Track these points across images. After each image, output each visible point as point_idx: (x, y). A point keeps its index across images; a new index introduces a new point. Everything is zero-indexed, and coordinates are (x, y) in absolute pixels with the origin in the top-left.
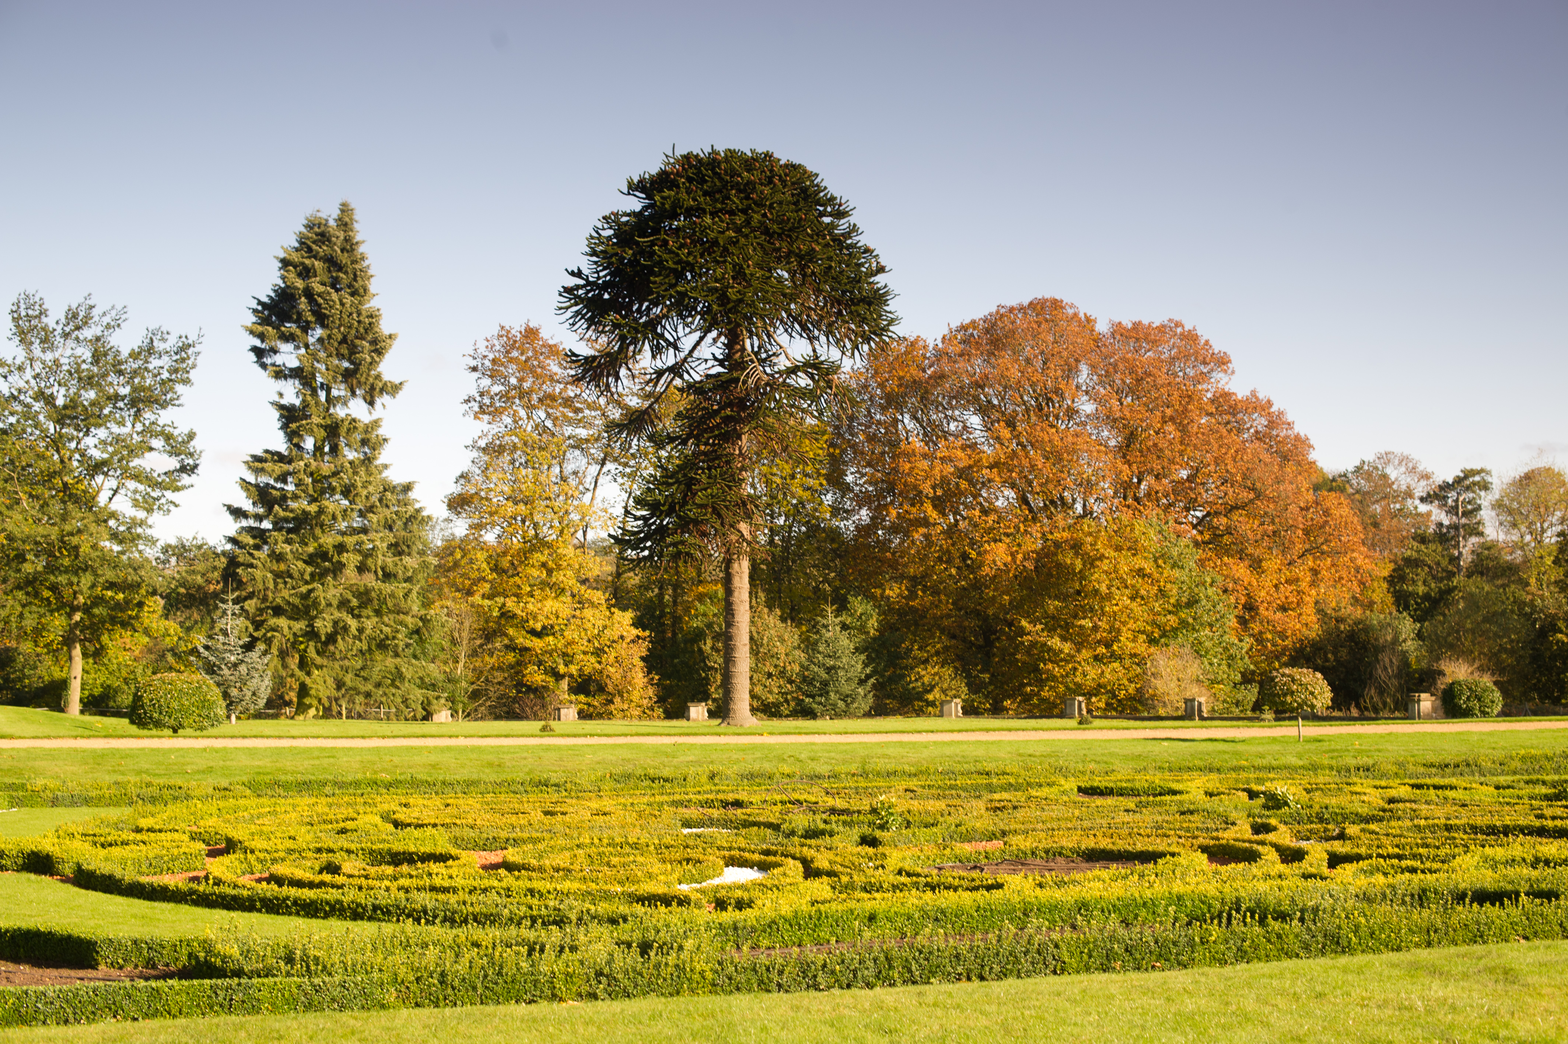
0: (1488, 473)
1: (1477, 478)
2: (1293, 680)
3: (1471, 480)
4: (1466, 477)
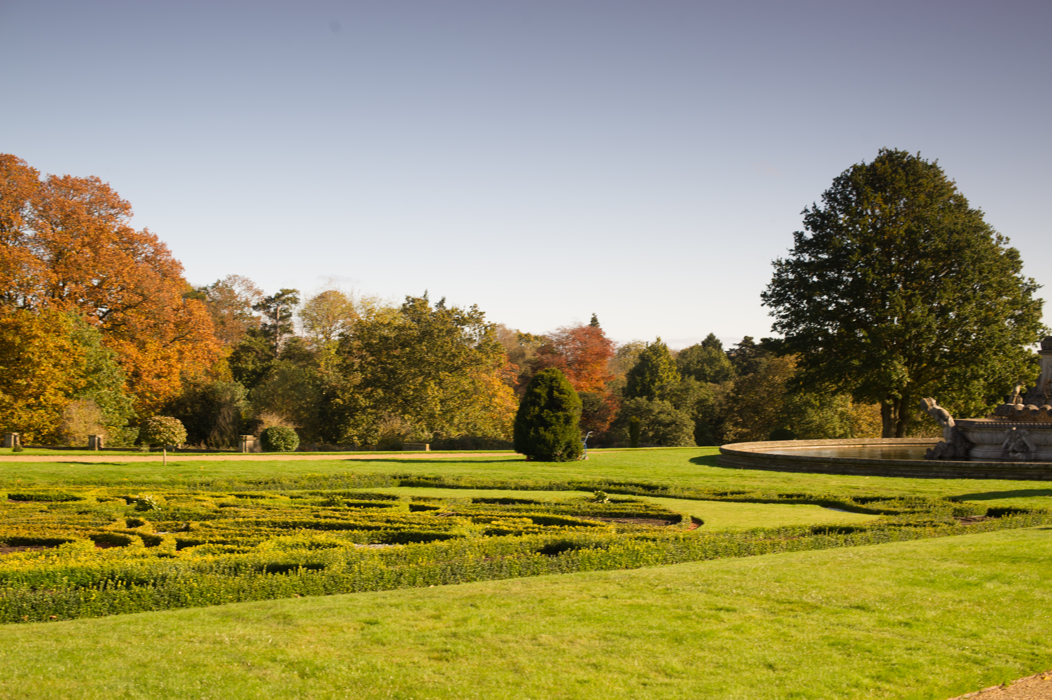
0: (297, 292)
1: (290, 296)
2: (161, 424)
3: (286, 296)
4: (283, 295)
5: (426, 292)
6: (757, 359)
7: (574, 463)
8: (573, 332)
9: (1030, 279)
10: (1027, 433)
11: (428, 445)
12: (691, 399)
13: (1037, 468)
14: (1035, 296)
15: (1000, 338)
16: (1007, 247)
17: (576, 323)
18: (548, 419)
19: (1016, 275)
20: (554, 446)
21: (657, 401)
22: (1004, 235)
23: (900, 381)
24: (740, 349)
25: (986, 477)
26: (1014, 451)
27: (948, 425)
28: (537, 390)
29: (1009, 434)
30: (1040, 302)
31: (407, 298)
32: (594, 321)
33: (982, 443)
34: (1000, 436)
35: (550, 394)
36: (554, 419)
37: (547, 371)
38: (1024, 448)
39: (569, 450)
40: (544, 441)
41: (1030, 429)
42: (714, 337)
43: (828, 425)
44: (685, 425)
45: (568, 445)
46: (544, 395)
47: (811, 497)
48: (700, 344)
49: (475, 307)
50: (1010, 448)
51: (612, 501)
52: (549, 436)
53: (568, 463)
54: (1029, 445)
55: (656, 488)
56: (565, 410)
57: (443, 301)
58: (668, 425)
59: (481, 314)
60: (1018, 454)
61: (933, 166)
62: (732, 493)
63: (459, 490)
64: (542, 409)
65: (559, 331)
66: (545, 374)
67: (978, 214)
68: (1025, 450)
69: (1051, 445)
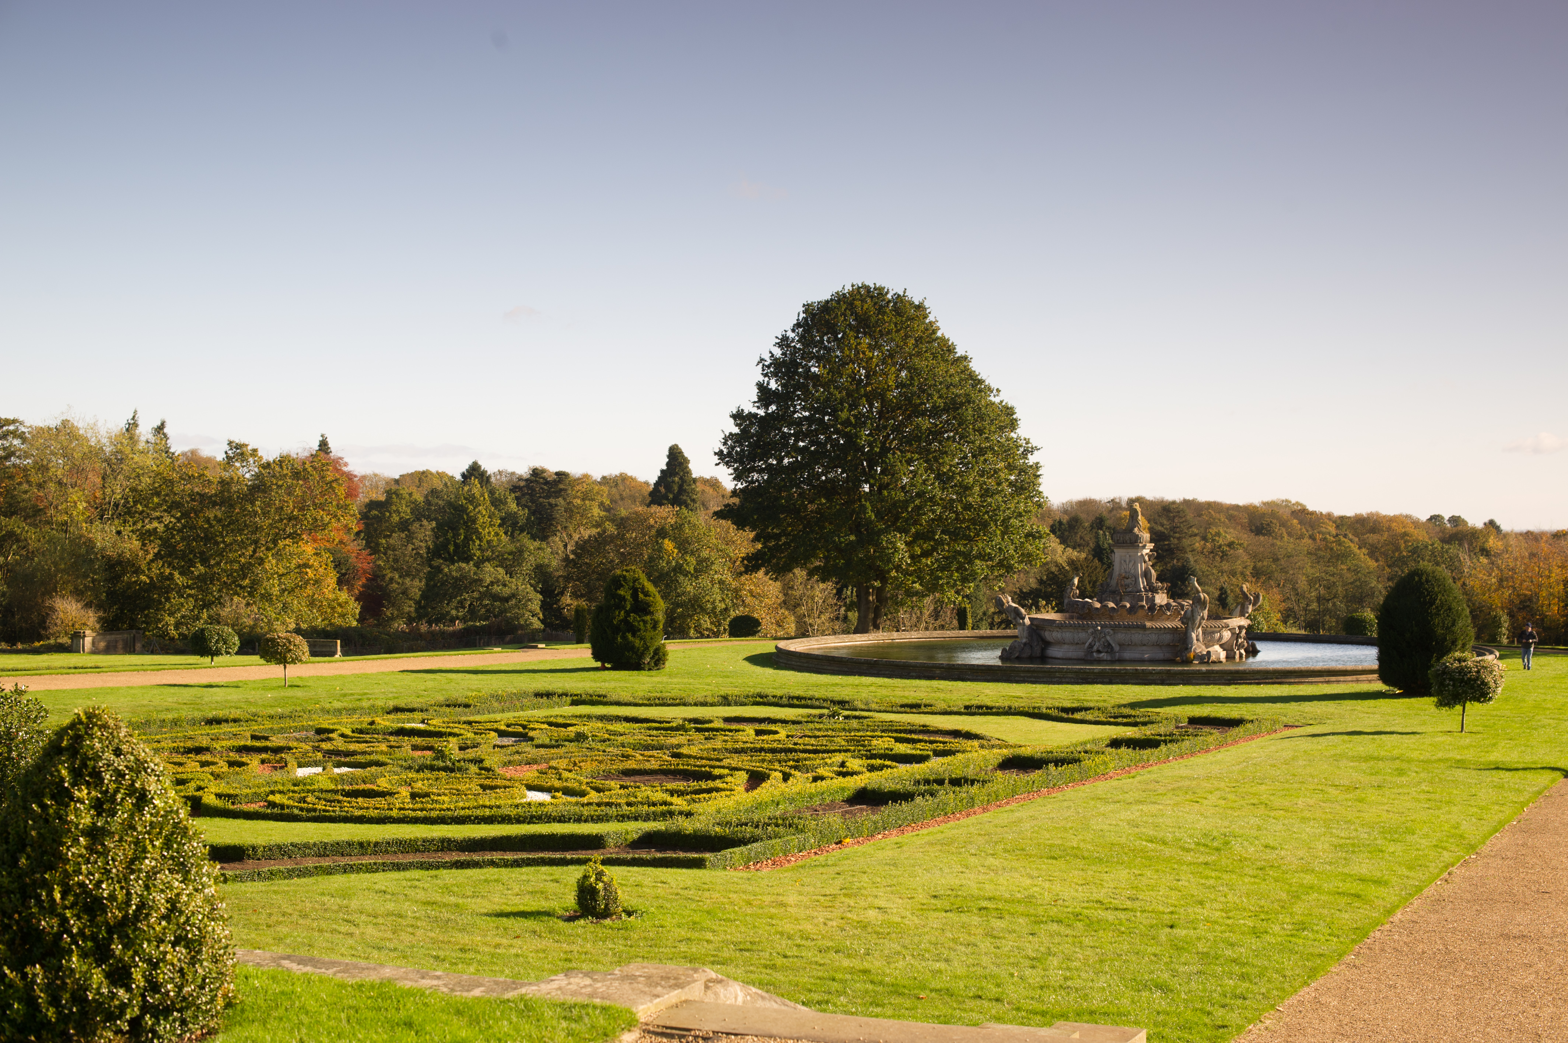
7: (659, 671)
9: (1026, 439)
10: (1112, 632)
12: (527, 566)
14: (1032, 459)
16: (999, 401)
18: (635, 624)
19: (1013, 435)
20: (642, 654)
21: (486, 567)
22: (993, 385)
26: (1099, 652)
27: (1024, 623)
28: (622, 593)
29: (1092, 633)
30: (1037, 466)
31: (230, 443)
32: (324, 445)
33: (1059, 642)
34: (1082, 635)
35: (635, 596)
36: (641, 623)
37: (627, 571)
38: (1109, 648)
39: (656, 657)
40: (632, 648)
41: (1115, 628)
42: (480, 467)
45: (656, 652)
46: (629, 597)
48: (458, 477)
50: (1095, 648)
52: (637, 643)
54: (1114, 645)
56: (651, 614)
60: (1103, 654)
64: (628, 613)
68: (1109, 650)
69: (1135, 645)
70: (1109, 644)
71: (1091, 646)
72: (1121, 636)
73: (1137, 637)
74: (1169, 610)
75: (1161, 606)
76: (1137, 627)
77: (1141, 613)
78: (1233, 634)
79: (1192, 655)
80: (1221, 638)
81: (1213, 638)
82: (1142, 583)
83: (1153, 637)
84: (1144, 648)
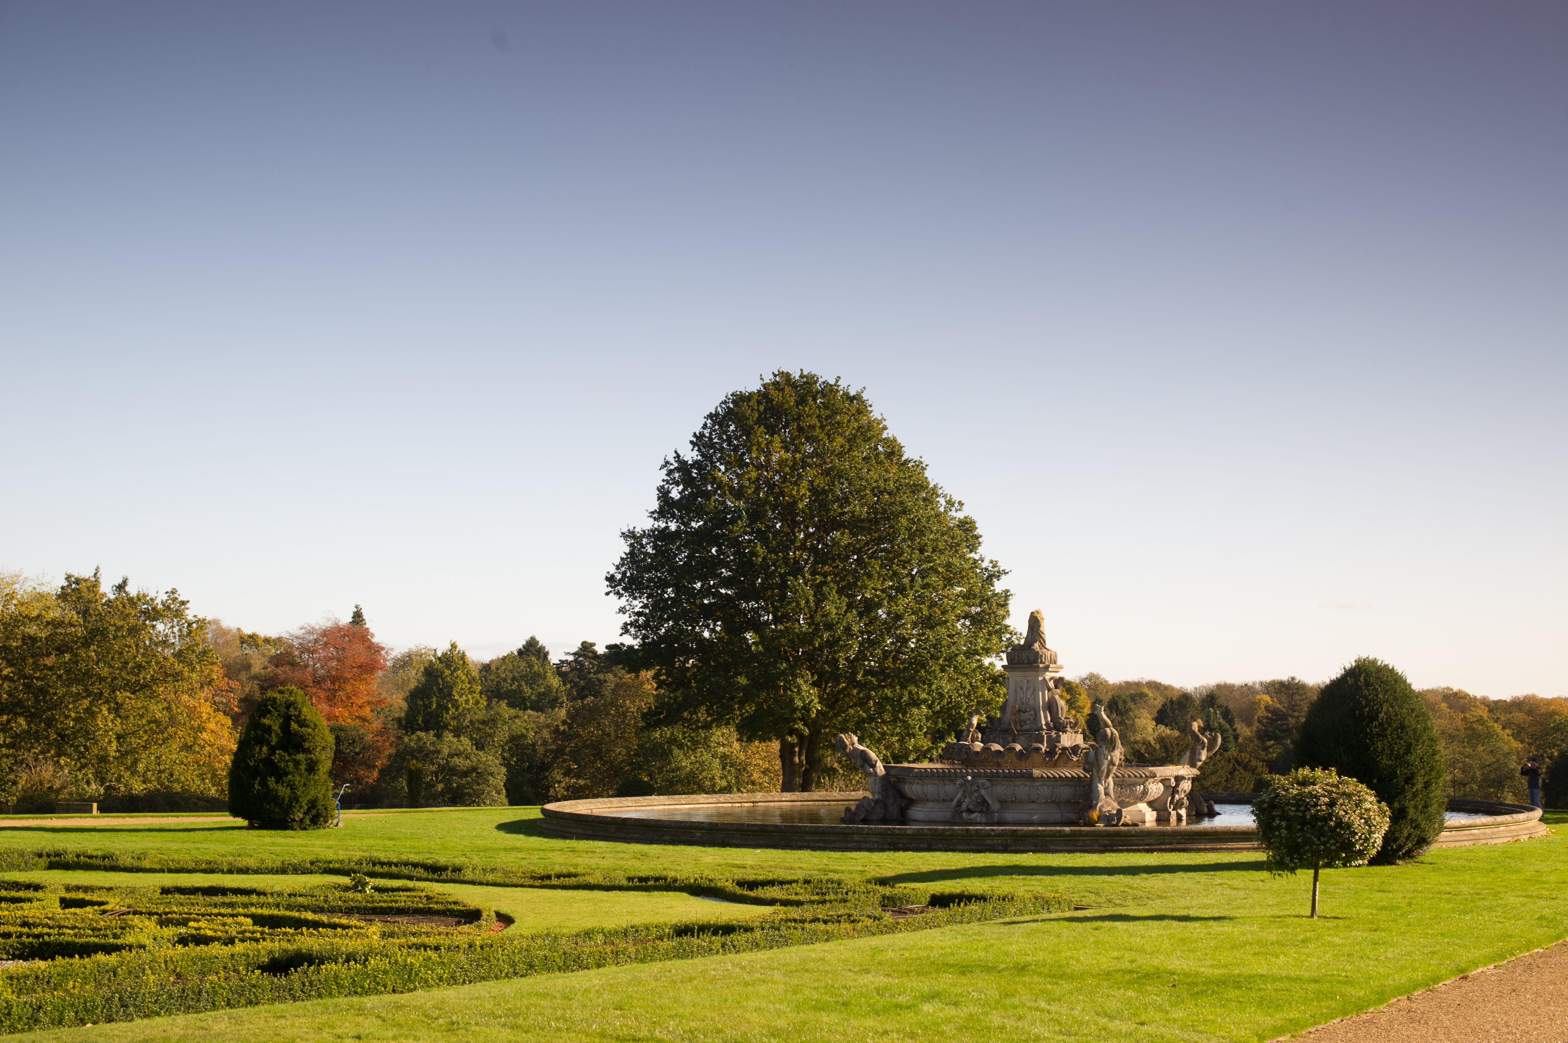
5: (97, 569)
6: (601, 676)
7: (322, 831)
8: (325, 633)
9: (991, 562)
10: (987, 784)
11: (95, 805)
12: (502, 735)
13: (1001, 835)
14: (999, 586)
15: (949, 647)
16: (960, 515)
17: (329, 620)
18: (282, 765)
19: (972, 555)
20: (290, 806)
21: (449, 737)
22: (956, 498)
23: (806, 708)
24: (576, 661)
25: (930, 849)
26: (970, 811)
27: (875, 772)
28: (266, 721)
29: (961, 785)
30: (1006, 594)
31: (68, 578)
32: (358, 616)
33: (924, 800)
34: (950, 788)
35: (285, 727)
36: (291, 764)
37: (281, 692)
38: (983, 805)
39: (314, 812)
40: (275, 798)
41: (992, 778)
42: (537, 642)
43: (704, 774)
44: (492, 774)
45: (313, 804)
46: (276, 728)
47: (675, 880)
48: (516, 654)
49: (173, 593)
50: (964, 806)
51: (377, 889)
52: (283, 791)
53: (313, 833)
54: (990, 802)
55: (444, 869)
56: (308, 751)
57: (125, 582)
58: (466, 774)
59: (183, 603)
60: (975, 815)
61: (857, 398)
62: (558, 876)
63: (140, 875)
64: (272, 750)
65: (303, 631)
66: (279, 696)
67: (920, 467)
68: (984, 809)
69: (1021, 801)
70: (984, 801)
71: (959, 804)
72: (1000, 789)
73: (1022, 790)
74: (1075, 753)
75: (1064, 749)
76: (1022, 776)
77: (1036, 758)
78: (1167, 787)
79: (1095, 815)
80: (1145, 793)
81: (1133, 792)
82: (1044, 718)
83: (1045, 791)
84: (1033, 806)
